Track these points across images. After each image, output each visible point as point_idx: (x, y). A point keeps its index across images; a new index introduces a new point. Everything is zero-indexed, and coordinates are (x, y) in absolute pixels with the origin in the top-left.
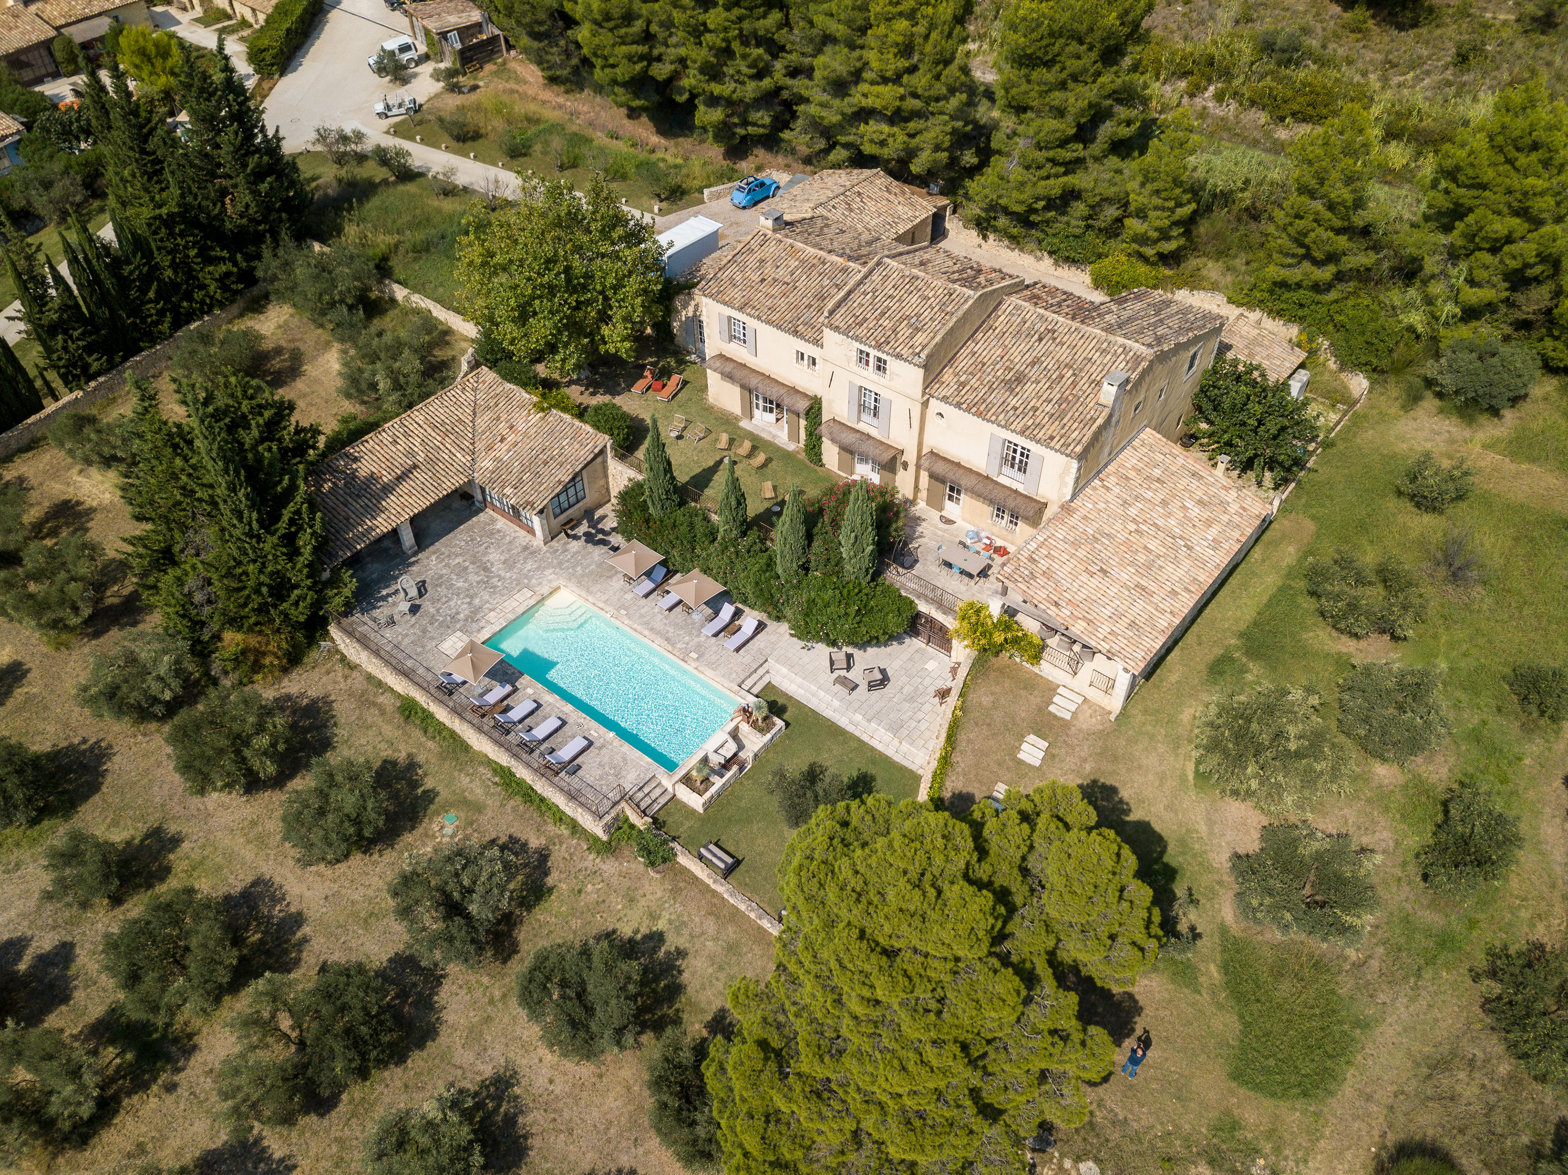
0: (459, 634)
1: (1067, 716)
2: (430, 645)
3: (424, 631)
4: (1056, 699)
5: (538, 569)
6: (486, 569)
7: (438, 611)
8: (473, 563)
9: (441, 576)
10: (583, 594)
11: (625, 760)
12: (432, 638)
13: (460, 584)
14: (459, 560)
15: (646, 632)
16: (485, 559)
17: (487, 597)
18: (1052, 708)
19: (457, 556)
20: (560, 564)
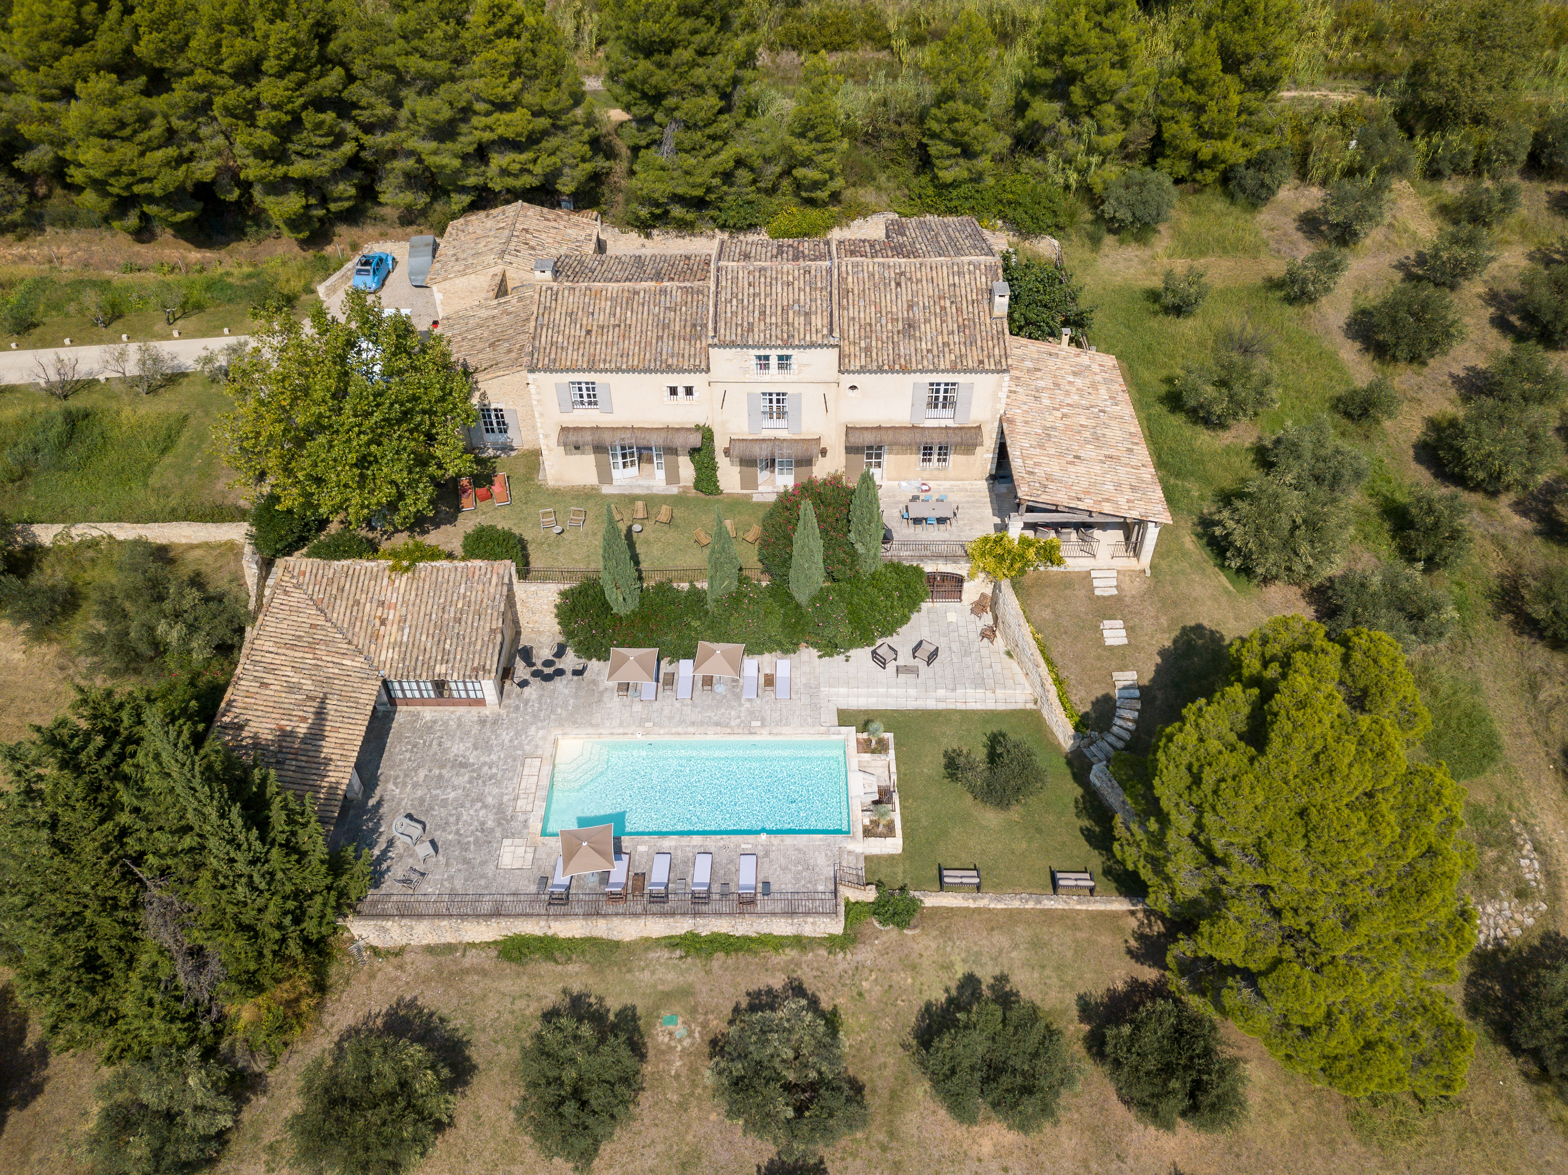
0: (507, 842)
1: (1114, 592)
2: (490, 870)
3: (466, 861)
4: (1096, 583)
5: (518, 734)
6: (463, 765)
7: (457, 832)
8: (442, 767)
9: (422, 800)
10: (590, 730)
11: (799, 850)
12: (484, 863)
13: (452, 795)
14: (422, 773)
15: (691, 729)
16: (451, 756)
17: (496, 791)
18: (1097, 592)
19: (416, 770)
20: (535, 716)
